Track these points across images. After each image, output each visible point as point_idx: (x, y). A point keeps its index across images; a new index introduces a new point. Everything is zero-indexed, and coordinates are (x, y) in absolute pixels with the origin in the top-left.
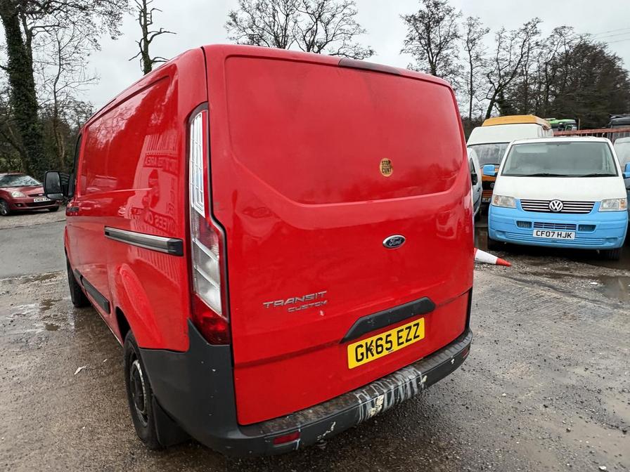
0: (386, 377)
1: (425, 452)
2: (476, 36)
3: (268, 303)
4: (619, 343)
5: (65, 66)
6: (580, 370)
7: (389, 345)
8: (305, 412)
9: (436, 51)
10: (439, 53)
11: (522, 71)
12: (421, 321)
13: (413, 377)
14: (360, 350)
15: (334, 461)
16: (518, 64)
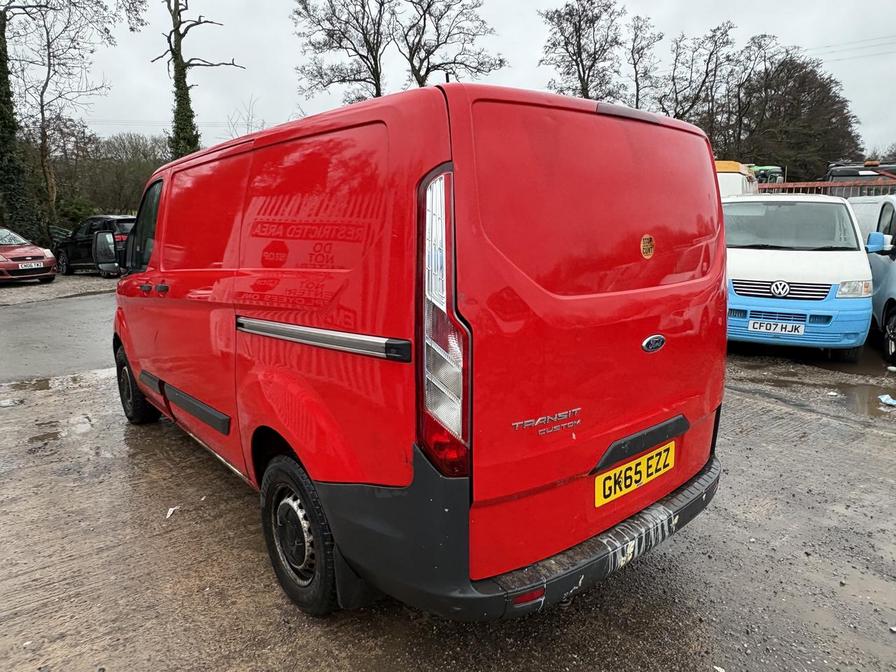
0: (632, 517)
1: (671, 612)
2: (644, 43)
3: (517, 424)
4: (881, 473)
5: (57, 67)
6: (840, 508)
7: (637, 477)
8: (547, 563)
9: (589, 63)
10: (593, 65)
11: (707, 95)
12: (672, 445)
13: (664, 517)
14: (610, 483)
15: (558, 627)
16: (702, 86)
